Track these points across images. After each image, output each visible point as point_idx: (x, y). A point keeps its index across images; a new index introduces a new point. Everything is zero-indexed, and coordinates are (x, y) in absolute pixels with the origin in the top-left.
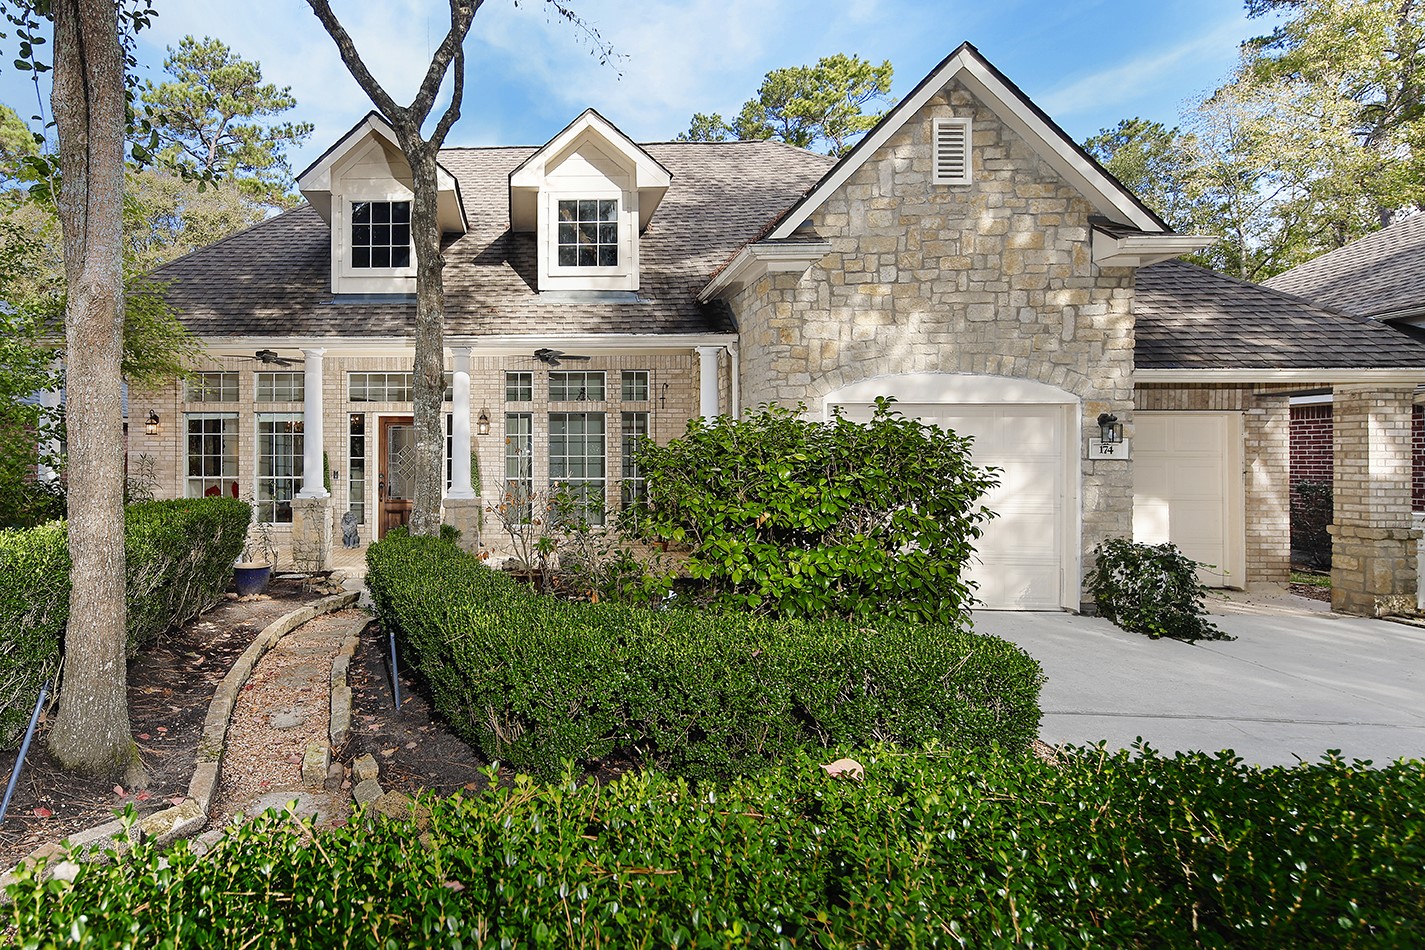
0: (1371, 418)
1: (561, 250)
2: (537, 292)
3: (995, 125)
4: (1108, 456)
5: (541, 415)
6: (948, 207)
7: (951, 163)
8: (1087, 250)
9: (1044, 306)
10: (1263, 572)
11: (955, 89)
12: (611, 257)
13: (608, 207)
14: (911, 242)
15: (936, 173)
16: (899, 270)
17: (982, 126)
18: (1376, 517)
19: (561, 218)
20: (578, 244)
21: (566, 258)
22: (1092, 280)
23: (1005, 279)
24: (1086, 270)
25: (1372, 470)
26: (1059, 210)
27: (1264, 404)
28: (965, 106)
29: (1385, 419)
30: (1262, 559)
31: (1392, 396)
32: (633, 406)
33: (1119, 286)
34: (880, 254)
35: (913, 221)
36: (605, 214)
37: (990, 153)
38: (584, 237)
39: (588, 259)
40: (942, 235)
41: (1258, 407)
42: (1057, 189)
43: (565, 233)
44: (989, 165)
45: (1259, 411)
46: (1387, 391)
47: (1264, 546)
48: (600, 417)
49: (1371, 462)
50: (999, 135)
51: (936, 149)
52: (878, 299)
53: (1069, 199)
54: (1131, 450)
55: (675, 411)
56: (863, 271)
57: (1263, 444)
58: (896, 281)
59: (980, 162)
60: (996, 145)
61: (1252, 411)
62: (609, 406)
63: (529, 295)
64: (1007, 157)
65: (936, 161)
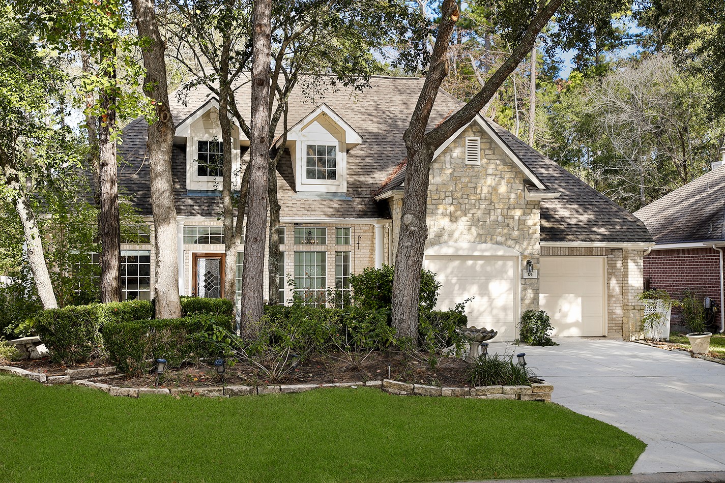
0: (629, 261)
1: (308, 170)
2: (296, 192)
3: (489, 141)
4: (531, 277)
5: (290, 253)
6: (471, 174)
7: (472, 156)
8: (523, 193)
9: (507, 216)
10: (613, 328)
11: (474, 125)
12: (332, 175)
13: (332, 149)
14: (458, 188)
15: (467, 159)
16: (453, 199)
17: (484, 141)
18: (631, 301)
19: (308, 154)
20: (316, 168)
21: (310, 174)
22: (525, 206)
23: (493, 204)
24: (522, 202)
25: (629, 282)
26: (513, 177)
27: (614, 253)
28: (478, 132)
29: (635, 261)
30: (613, 322)
31: (636, 252)
32: (342, 248)
33: (534, 208)
34: (445, 192)
35: (458, 179)
36: (329, 153)
37: (487, 152)
38: (320, 164)
39: (321, 176)
40: (469, 185)
41: (612, 254)
42: (512, 168)
43: (310, 162)
44: (487, 157)
45: (612, 256)
46: (634, 250)
47: (614, 316)
48: (323, 254)
49: (629, 279)
50: (491, 145)
51: (467, 149)
52: (448, 211)
53: (516, 172)
54: (538, 274)
55: (365, 251)
56: (439, 199)
57: (613, 271)
58: (452, 204)
59: (484, 155)
60: (489, 149)
61: (609, 256)
62: (329, 248)
63: (291, 193)
64: (494, 154)
65: (467, 154)
